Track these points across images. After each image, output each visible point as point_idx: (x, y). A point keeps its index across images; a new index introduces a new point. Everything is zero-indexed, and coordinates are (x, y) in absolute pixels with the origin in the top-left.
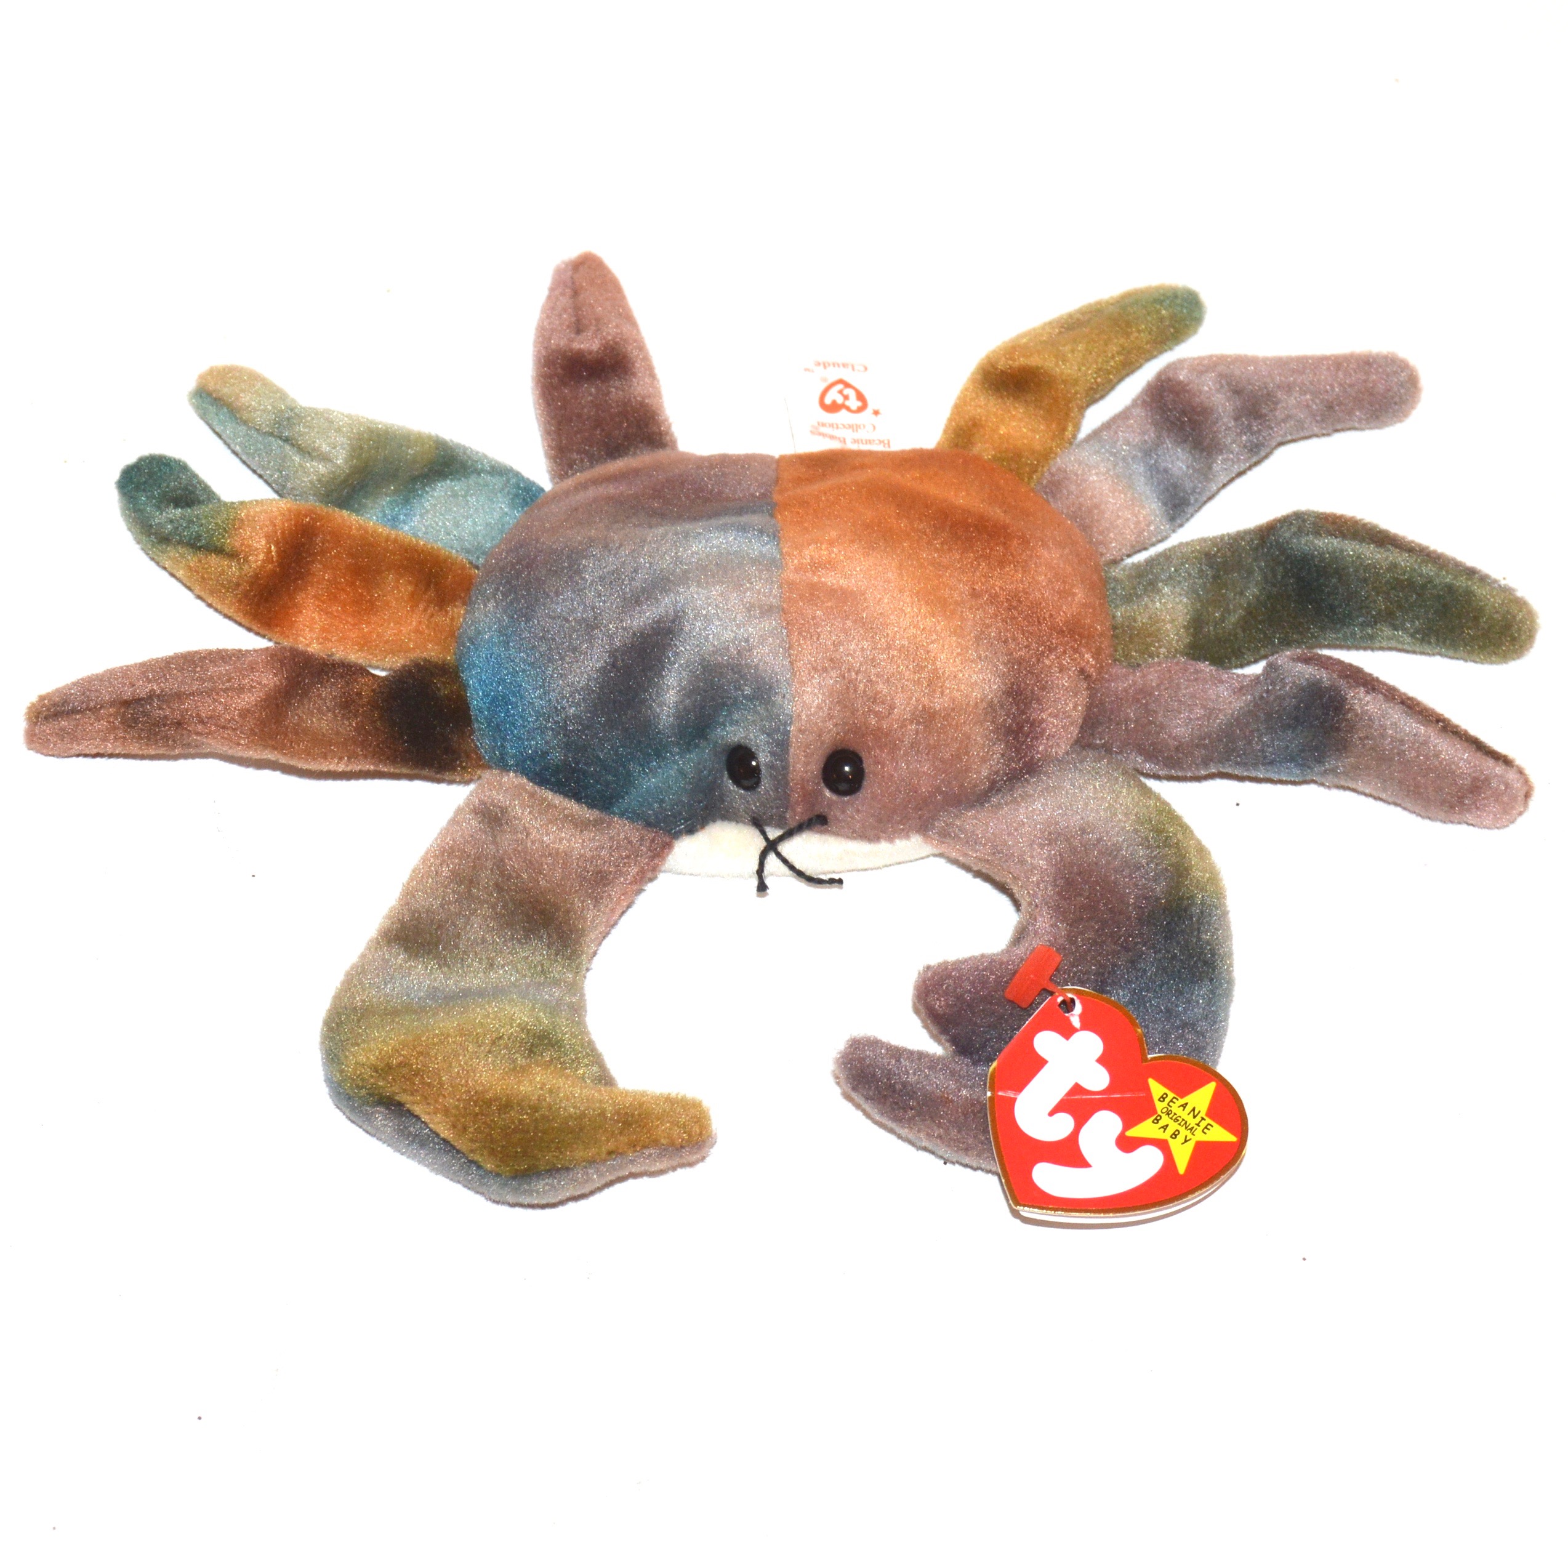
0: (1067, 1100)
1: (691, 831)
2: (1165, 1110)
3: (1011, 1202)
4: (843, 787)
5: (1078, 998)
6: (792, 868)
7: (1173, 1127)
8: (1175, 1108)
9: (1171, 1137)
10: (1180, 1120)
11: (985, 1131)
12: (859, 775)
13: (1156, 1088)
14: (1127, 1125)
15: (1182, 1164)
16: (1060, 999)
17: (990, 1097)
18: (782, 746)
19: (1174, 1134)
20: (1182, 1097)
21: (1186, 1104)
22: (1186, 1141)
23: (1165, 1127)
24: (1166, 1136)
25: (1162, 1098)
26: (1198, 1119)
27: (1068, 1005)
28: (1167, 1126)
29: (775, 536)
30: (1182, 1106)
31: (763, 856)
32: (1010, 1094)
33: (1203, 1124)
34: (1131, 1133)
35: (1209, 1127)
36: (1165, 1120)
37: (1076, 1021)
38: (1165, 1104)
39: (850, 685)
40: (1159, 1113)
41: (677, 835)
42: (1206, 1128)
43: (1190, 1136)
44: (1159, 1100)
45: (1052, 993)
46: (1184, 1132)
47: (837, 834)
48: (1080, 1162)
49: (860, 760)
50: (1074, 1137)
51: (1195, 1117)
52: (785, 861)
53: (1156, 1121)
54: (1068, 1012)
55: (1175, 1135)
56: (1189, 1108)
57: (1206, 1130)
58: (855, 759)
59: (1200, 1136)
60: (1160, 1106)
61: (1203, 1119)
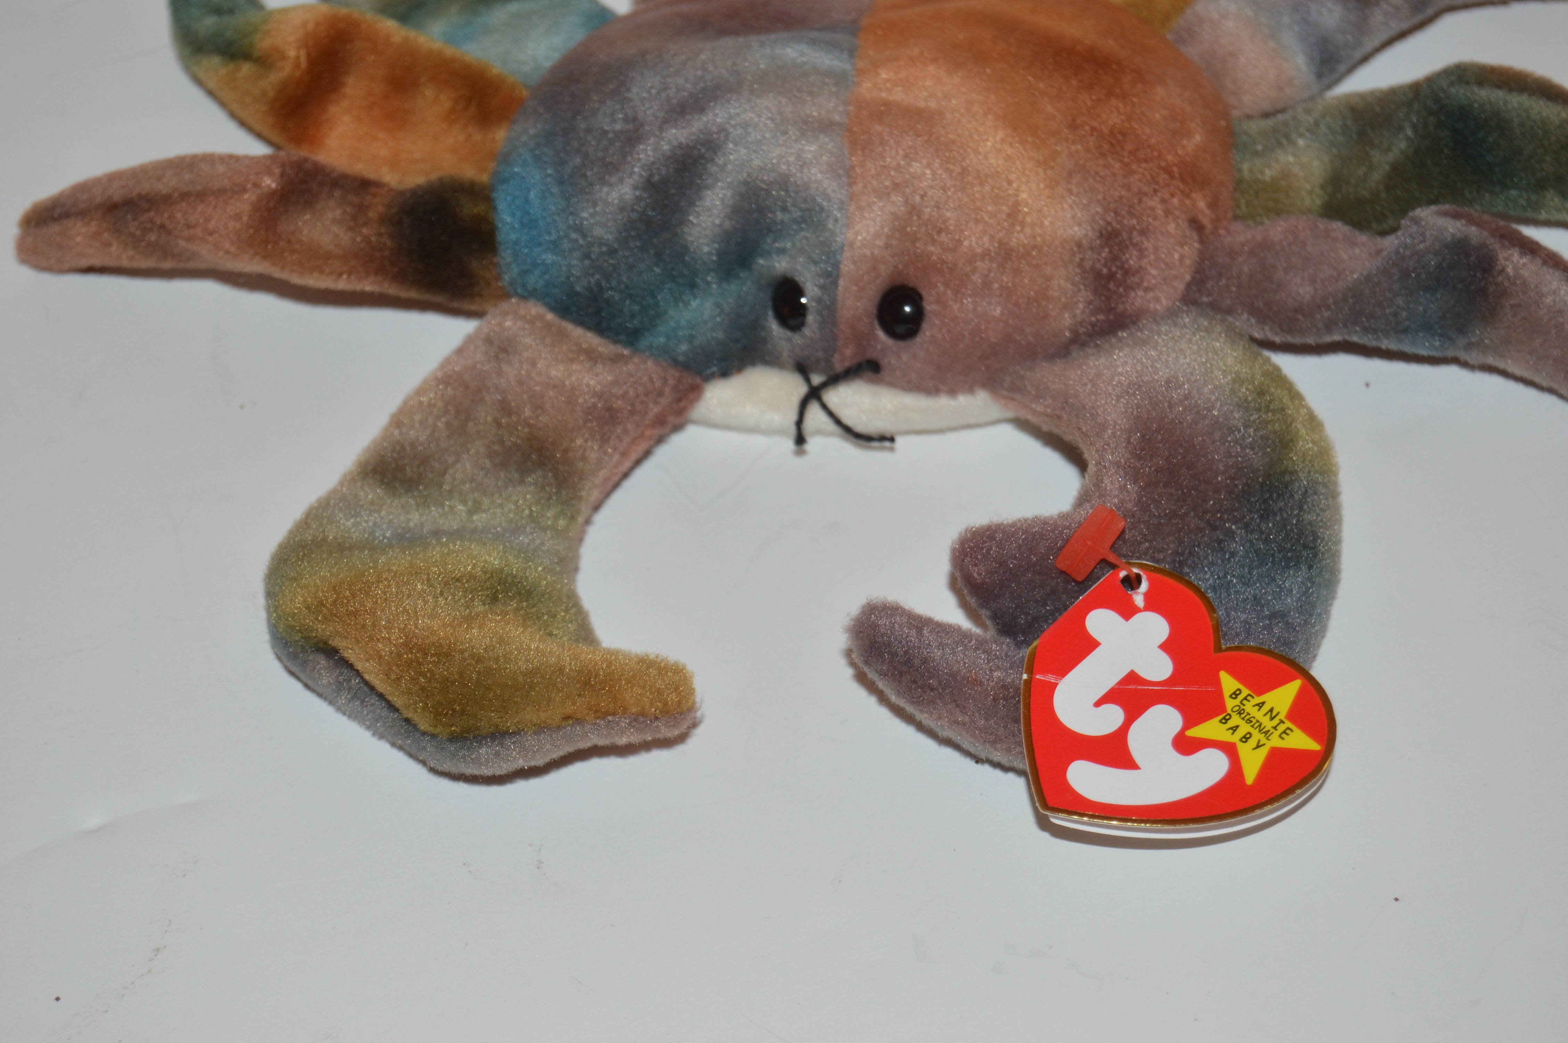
0: (1118, 689)
1: (725, 374)
2: (1237, 708)
3: (1037, 804)
4: (901, 329)
5: (1144, 574)
6: (838, 422)
7: (1244, 728)
8: (1249, 707)
9: (1241, 740)
10: (1254, 721)
11: (1016, 721)
12: (919, 315)
13: (1228, 683)
14: (1189, 723)
15: (1251, 773)
16: (1123, 574)
17: (1026, 680)
18: (831, 278)
19: (1244, 737)
20: (1260, 693)
21: (1263, 703)
22: (1258, 746)
23: (1234, 729)
24: (1235, 738)
25: (1235, 695)
26: (1276, 722)
27: (1132, 582)
28: (1237, 727)
29: (852, 52)
30: (1258, 705)
31: (804, 405)
32: (1051, 678)
33: (1282, 728)
34: (1192, 733)
35: (1288, 731)
36: (1235, 720)
37: (1139, 599)
38: (1237, 702)
39: (914, 210)
40: (1229, 711)
41: (708, 379)
42: (1284, 732)
43: (1263, 740)
44: (1231, 696)
45: (1114, 566)
46: (1257, 736)
47: (892, 385)
48: (1126, 762)
49: (920, 297)
50: (1121, 734)
51: (1272, 719)
52: (831, 414)
53: (1225, 721)
54: (1133, 589)
55: (1245, 739)
56: (1266, 708)
57: (1284, 735)
58: (913, 296)
59: (1275, 742)
60: (1230, 704)
61: (1282, 722)
